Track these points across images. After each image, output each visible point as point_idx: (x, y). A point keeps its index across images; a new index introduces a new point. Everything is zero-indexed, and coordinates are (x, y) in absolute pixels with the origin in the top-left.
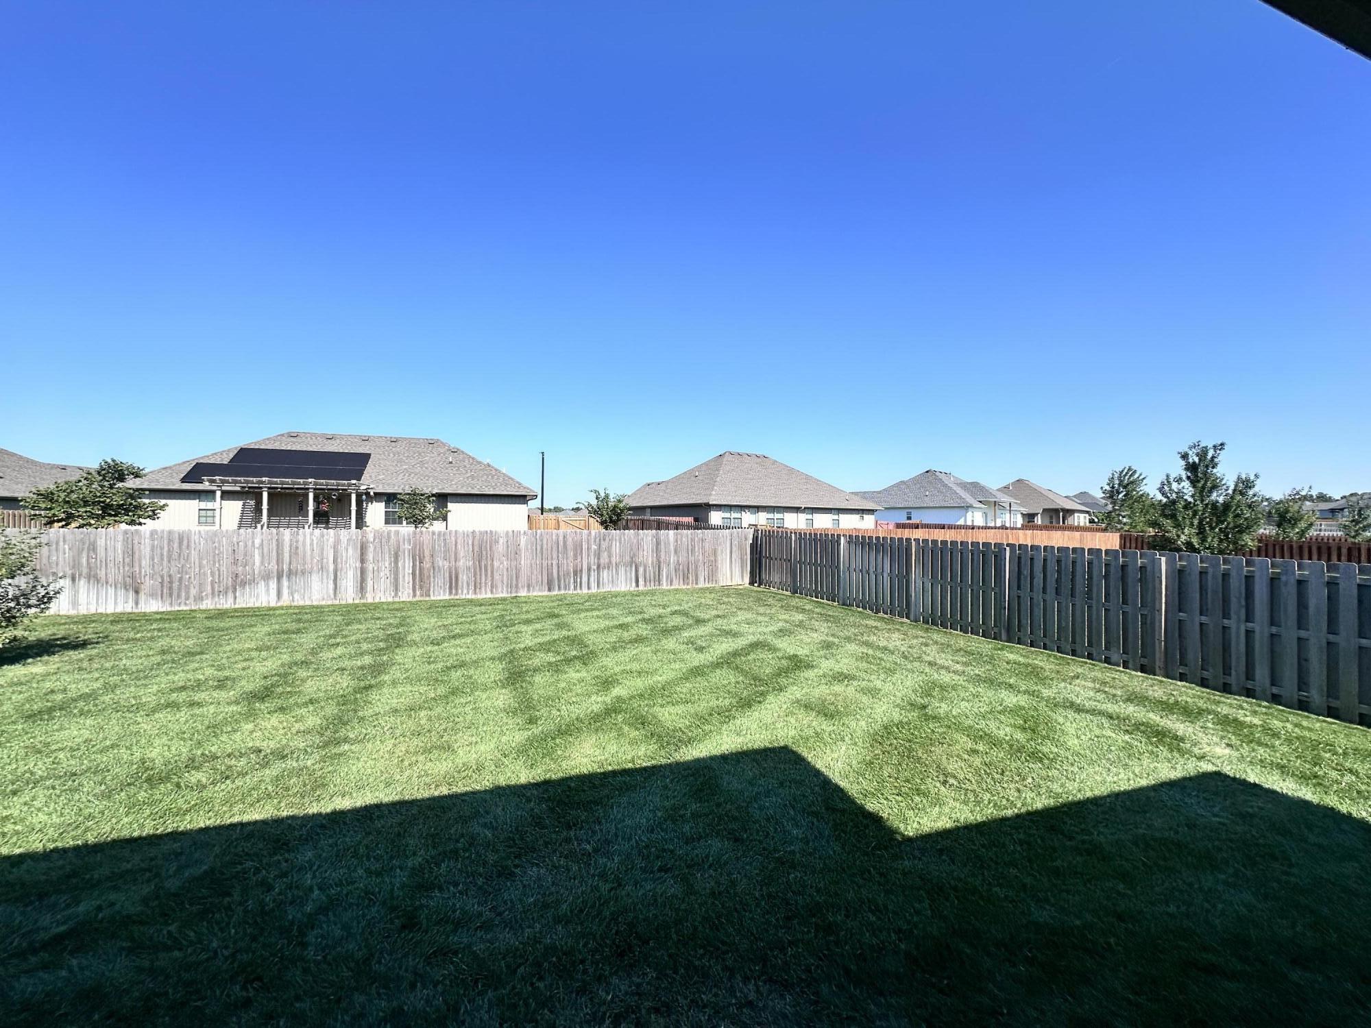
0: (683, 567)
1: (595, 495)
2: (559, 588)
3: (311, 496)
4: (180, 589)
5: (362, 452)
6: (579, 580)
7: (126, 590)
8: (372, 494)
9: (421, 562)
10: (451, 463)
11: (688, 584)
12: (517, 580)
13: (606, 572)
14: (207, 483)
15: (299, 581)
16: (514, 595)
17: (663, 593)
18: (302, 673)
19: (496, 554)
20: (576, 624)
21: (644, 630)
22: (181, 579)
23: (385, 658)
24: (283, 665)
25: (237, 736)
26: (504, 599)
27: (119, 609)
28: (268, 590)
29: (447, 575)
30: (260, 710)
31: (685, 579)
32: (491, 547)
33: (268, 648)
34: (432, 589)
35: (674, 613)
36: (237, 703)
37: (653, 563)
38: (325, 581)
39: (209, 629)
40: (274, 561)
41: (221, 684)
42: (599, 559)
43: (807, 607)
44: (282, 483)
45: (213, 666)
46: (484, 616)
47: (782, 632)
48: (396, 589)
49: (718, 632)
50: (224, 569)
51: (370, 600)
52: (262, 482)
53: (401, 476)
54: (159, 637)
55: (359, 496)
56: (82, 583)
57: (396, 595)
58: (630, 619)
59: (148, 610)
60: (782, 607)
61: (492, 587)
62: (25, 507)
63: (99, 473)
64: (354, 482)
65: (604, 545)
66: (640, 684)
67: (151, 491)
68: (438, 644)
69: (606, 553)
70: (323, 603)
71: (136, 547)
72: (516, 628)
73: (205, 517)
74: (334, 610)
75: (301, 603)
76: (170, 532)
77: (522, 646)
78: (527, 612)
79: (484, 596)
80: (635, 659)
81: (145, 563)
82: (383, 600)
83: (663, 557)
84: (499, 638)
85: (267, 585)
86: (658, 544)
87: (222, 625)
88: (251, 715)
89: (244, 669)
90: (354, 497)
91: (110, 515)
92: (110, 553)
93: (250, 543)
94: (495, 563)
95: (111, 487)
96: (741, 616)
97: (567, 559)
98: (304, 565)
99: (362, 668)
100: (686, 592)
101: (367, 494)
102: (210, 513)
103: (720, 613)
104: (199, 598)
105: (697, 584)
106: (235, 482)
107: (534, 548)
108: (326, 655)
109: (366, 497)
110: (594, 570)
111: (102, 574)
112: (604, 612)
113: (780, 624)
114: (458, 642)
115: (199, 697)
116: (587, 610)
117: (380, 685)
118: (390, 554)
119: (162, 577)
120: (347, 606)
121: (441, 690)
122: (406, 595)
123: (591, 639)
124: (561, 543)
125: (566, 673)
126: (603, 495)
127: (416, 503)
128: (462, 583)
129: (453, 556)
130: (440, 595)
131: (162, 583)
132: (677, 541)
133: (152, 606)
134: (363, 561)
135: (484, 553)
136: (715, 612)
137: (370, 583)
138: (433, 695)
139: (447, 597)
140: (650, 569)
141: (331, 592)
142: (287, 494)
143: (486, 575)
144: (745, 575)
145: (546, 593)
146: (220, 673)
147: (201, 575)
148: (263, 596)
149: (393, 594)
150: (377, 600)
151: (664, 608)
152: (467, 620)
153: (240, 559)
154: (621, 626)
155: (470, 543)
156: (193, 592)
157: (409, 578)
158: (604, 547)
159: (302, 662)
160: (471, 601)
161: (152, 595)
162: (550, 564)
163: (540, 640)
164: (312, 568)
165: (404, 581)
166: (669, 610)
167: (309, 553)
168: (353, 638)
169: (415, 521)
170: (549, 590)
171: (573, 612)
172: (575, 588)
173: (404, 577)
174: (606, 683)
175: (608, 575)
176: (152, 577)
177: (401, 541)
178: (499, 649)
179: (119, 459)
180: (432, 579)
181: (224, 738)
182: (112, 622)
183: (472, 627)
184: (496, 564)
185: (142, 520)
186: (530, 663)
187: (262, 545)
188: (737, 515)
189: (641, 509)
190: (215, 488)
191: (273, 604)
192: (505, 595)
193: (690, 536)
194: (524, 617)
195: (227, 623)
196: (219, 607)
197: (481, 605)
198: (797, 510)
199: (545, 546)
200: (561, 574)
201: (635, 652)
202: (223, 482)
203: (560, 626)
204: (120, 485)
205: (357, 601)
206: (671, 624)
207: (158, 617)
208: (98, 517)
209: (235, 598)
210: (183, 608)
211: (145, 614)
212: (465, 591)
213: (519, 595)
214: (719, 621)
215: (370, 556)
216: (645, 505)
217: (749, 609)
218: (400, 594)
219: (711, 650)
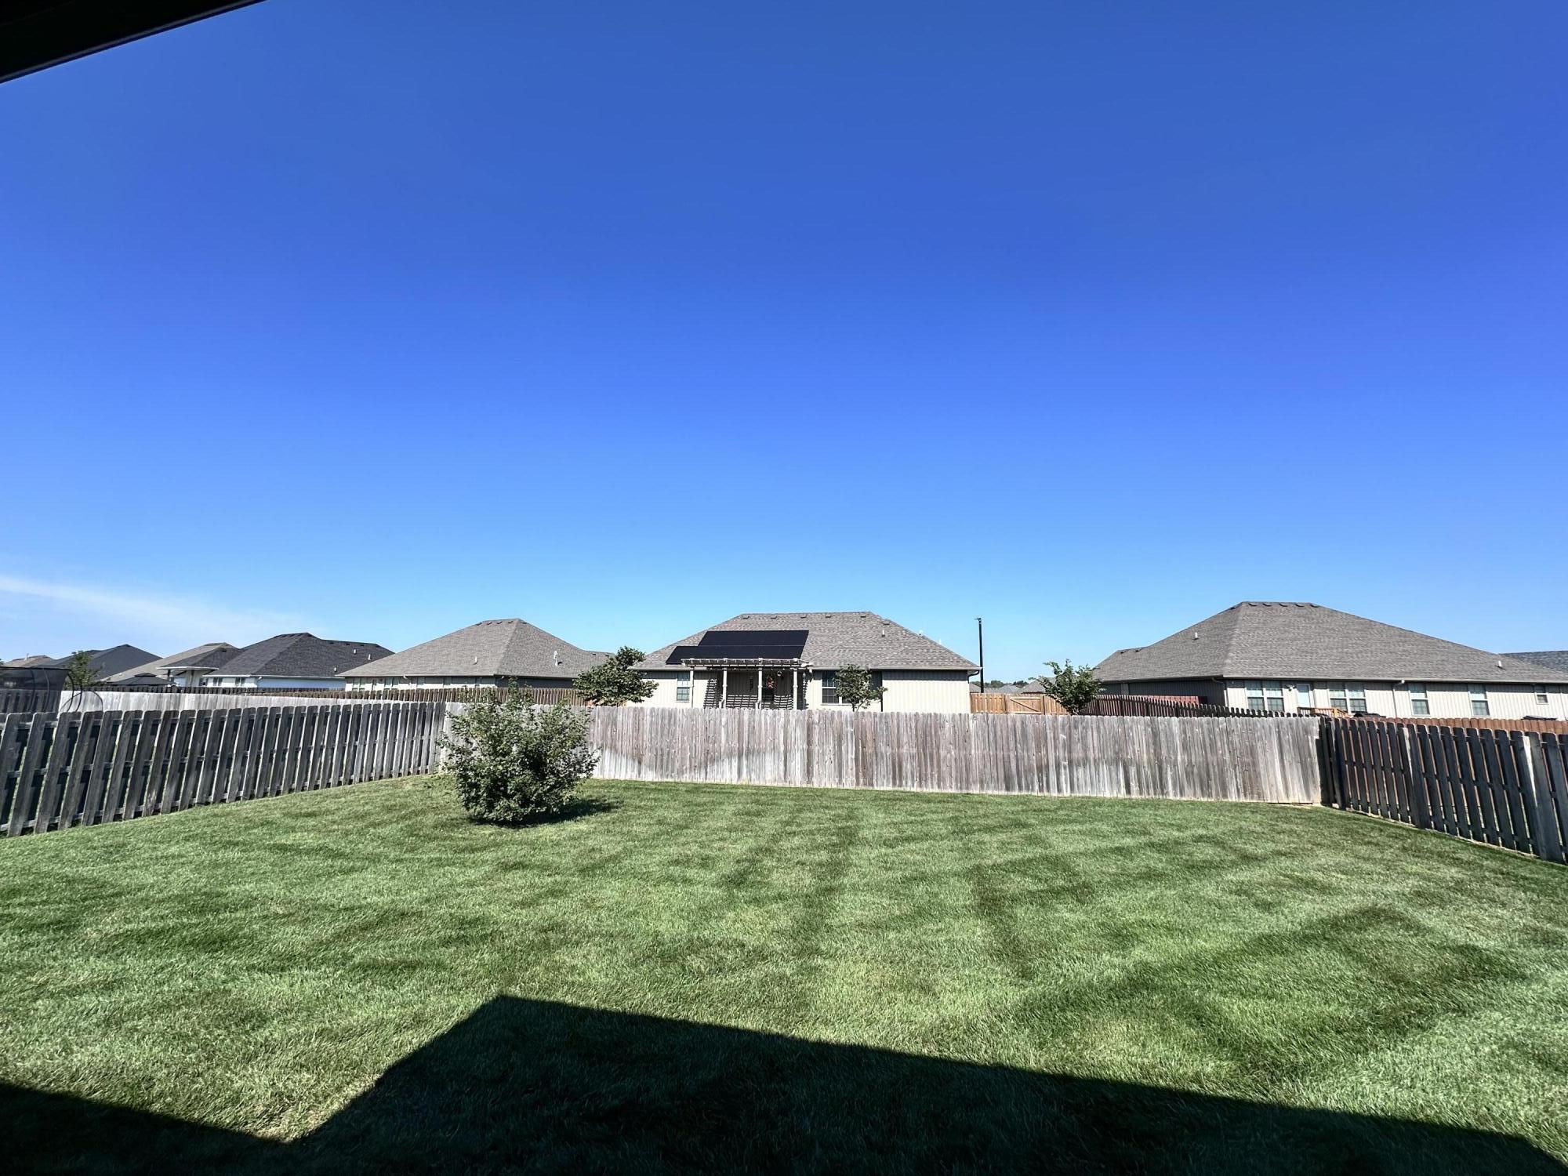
0: (1199, 768)
1: (1052, 669)
2: (1020, 788)
3: (760, 673)
4: (668, 762)
5: (801, 629)
6: (1044, 779)
7: (634, 760)
8: (811, 671)
9: (863, 747)
10: (883, 636)
11: (1210, 795)
12: (967, 774)
13: (1081, 770)
14: (684, 664)
15: (756, 760)
16: (964, 791)
17: (1172, 805)
18: (768, 862)
19: (942, 742)
20: (1054, 839)
21: (1158, 862)
22: (669, 752)
23: (841, 855)
24: (750, 849)
25: (722, 923)
26: (954, 796)
27: (628, 778)
28: (731, 767)
29: (890, 763)
30: (738, 898)
31: (1205, 788)
32: (936, 732)
33: (736, 830)
34: (875, 778)
35: (1199, 839)
36: (718, 885)
37: (1149, 761)
38: (776, 762)
39: (689, 804)
40: (736, 741)
41: (705, 863)
42: (1070, 752)
43: (1464, 856)
44: (738, 663)
45: (696, 842)
46: (935, 816)
47: (1421, 897)
48: (840, 776)
49: (1291, 882)
50: (698, 745)
51: (816, 786)
52: (723, 662)
53: (836, 652)
54: (656, 807)
55: (800, 673)
56: (607, 752)
57: (840, 781)
58: (1128, 841)
59: (647, 780)
60: (1404, 849)
61: (939, 780)
62: (575, 687)
63: (617, 658)
64: (795, 660)
65: (1076, 735)
66: (1176, 948)
67: (649, 672)
68: (891, 846)
69: (1079, 745)
70: (775, 785)
71: (641, 723)
72: (976, 836)
73: (682, 695)
74: (787, 793)
75: (757, 783)
76: (663, 710)
77: (990, 862)
78: (985, 816)
79: (931, 791)
80: (1154, 905)
81: (646, 737)
82: (828, 786)
83: (1164, 752)
84: (959, 848)
85: (730, 763)
86: (1155, 734)
87: (698, 800)
88: (731, 903)
89: (720, 849)
90: (795, 674)
91: (623, 694)
92: (625, 728)
93: (718, 722)
94: (941, 751)
95: (624, 670)
96: (1324, 858)
97: (1028, 751)
98: (759, 744)
99: (820, 864)
100: (1209, 808)
101: (807, 671)
102: (685, 691)
103: (1282, 848)
104: (681, 772)
105: (1225, 796)
106: (704, 663)
107: (986, 735)
108: (785, 844)
109: (806, 675)
110: (1065, 768)
111: (619, 744)
112: (1088, 826)
113: (1412, 882)
114: (912, 846)
115: (691, 873)
116: (1063, 822)
117: (841, 889)
118: (834, 736)
119: (656, 750)
120: (797, 789)
121: (907, 908)
122: (849, 783)
123: (1081, 864)
124: (1019, 731)
125: (1056, 910)
126: (1063, 668)
127: (852, 681)
128: (906, 773)
129: (896, 741)
130: (883, 785)
131: (656, 756)
132: (1185, 733)
133: (650, 776)
134: (809, 743)
135: (928, 738)
136: (1271, 846)
137: (816, 767)
138: (898, 913)
139: (890, 788)
140: (1146, 771)
141: (782, 774)
142: (742, 673)
143: (932, 765)
144: (1311, 788)
145: (1003, 792)
146: (702, 851)
147: (683, 750)
148: (726, 774)
149: (837, 780)
150: (822, 786)
151: (1179, 830)
152: (916, 818)
153: (711, 736)
154: (1119, 850)
155: (913, 727)
156: (677, 765)
157: (852, 764)
158: (1076, 737)
159: (766, 850)
160: (916, 795)
161: (650, 767)
162: (1006, 756)
163: (1010, 857)
164: (766, 748)
165: (847, 766)
166: (1188, 833)
167: (763, 732)
168: (806, 828)
169: (853, 700)
170: (1008, 789)
171: (1045, 822)
172: (1041, 789)
173: (847, 762)
174: (1121, 937)
175: (1085, 776)
176: (650, 751)
177: (844, 722)
178: (961, 862)
179: (629, 647)
180: (875, 767)
181: (713, 923)
182: (626, 789)
183: (925, 829)
184: (943, 753)
185: (642, 698)
186: (1004, 887)
187: (727, 723)
188: (1276, 694)
189: (1113, 686)
190: (689, 668)
191: (734, 782)
192: (953, 791)
193: (1205, 726)
194: (982, 822)
195: (703, 798)
196: (695, 781)
197: (929, 801)
198: (1392, 685)
199: (999, 733)
200: (1022, 768)
201: (1152, 894)
202: (696, 663)
203: (1032, 840)
204: (629, 668)
205: (804, 786)
206: (1199, 856)
207: (653, 786)
208: (616, 695)
209: (706, 773)
210: (670, 780)
211: (644, 784)
212: (910, 783)
213: (971, 792)
214: (1285, 863)
215: (816, 738)
216: (1120, 679)
217: (1336, 847)
218: (844, 781)
219: (1286, 911)
